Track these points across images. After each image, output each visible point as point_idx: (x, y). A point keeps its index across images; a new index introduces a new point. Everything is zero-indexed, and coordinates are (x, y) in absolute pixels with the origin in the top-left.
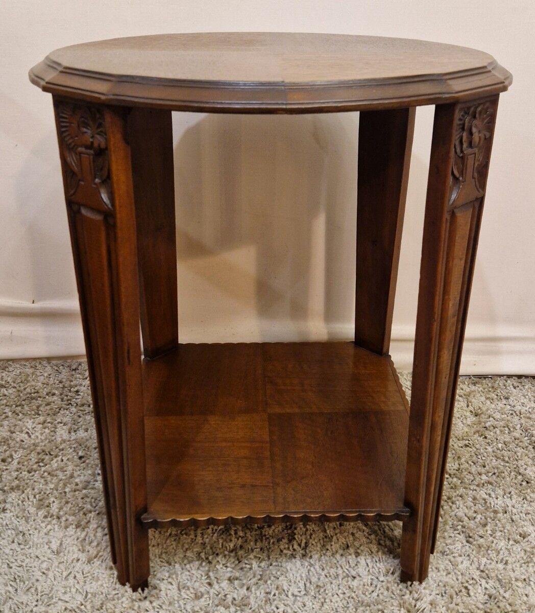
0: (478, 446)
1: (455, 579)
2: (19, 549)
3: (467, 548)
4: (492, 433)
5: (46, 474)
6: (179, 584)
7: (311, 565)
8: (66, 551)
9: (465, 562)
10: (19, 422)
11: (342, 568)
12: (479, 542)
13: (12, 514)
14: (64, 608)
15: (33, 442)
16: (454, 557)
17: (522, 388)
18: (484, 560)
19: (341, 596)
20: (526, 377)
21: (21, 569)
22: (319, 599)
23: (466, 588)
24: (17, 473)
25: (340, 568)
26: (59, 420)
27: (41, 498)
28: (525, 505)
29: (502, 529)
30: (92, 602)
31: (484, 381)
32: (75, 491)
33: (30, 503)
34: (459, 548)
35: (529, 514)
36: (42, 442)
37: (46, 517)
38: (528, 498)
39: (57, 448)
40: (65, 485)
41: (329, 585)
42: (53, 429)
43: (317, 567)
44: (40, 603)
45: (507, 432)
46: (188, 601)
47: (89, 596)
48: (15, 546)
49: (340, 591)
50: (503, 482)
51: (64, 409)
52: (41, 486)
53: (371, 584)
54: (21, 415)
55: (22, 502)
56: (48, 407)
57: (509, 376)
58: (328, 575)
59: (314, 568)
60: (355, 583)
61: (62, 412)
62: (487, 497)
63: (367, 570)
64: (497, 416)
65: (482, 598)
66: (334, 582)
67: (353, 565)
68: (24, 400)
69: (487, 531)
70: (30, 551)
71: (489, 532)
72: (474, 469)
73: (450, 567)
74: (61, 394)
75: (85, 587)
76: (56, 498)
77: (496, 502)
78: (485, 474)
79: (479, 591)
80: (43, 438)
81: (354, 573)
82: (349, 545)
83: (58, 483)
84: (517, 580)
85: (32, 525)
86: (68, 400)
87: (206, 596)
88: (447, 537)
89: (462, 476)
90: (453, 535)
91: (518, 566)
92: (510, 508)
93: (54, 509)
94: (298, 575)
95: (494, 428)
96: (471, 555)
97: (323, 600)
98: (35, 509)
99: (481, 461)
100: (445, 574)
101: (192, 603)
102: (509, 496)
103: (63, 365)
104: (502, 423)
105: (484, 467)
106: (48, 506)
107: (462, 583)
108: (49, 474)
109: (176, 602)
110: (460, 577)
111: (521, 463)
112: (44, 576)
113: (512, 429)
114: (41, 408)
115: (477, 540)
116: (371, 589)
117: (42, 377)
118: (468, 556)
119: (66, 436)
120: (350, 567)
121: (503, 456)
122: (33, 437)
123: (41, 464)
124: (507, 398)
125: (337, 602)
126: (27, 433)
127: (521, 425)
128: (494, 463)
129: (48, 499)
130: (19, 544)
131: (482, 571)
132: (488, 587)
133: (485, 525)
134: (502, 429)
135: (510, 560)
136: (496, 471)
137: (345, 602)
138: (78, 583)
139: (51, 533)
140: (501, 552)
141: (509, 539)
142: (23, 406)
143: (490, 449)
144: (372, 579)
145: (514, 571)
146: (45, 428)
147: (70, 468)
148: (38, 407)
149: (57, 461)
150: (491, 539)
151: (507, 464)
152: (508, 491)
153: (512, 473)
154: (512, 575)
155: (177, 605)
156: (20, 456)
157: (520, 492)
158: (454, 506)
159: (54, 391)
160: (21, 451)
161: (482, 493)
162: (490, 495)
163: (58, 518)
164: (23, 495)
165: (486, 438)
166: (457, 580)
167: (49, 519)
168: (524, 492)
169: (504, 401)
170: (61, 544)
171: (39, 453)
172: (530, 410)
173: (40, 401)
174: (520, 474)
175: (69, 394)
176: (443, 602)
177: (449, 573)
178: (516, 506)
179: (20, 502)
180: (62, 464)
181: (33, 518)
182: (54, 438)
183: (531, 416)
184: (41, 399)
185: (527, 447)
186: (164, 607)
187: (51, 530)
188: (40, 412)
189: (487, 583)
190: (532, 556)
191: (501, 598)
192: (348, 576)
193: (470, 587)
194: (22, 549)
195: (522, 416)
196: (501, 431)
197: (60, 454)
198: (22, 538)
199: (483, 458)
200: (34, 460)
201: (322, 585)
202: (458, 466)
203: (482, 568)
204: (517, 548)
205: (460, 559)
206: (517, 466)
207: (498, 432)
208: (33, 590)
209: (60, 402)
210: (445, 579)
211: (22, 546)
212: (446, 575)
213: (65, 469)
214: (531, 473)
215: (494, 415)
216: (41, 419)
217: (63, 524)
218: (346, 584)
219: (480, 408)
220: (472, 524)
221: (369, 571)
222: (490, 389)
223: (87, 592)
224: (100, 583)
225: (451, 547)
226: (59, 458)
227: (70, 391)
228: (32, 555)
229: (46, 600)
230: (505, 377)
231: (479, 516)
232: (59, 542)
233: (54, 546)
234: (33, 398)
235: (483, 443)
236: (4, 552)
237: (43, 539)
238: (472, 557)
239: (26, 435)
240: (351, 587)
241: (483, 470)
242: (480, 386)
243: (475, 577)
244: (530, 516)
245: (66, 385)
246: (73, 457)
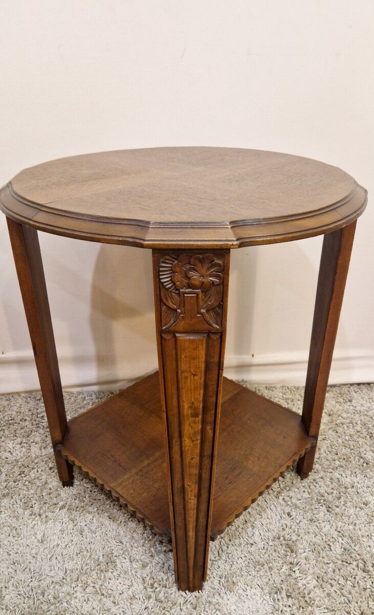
0: (332, 439)
2: (14, 541)
3: (328, 516)
4: (341, 429)
5: (27, 483)
6: (130, 558)
8: (49, 540)
9: (327, 526)
10: (3, 444)
11: (243, 538)
12: (336, 512)
13: (6, 515)
14: (51, 582)
15: (14, 458)
16: (319, 523)
17: (361, 392)
18: (340, 524)
19: (244, 558)
20: (364, 384)
21: (17, 555)
22: (229, 562)
23: (329, 545)
24: (5, 483)
25: (242, 539)
26: (32, 440)
27: (26, 501)
28: (366, 481)
29: (351, 500)
30: (70, 576)
31: (334, 389)
32: (50, 494)
33: (18, 506)
34: (323, 516)
35: (369, 487)
36: (21, 458)
37: (31, 515)
38: (368, 476)
39: (33, 462)
40: (42, 490)
41: (235, 551)
42: (28, 448)
43: (226, 539)
44: (34, 579)
45: (351, 427)
46: (138, 569)
47: (68, 572)
48: (11, 538)
49: (243, 555)
50: (350, 465)
51: (35, 431)
52: (24, 492)
53: (264, 548)
54: (3, 437)
55: (12, 505)
56: (23, 431)
57: (352, 385)
58: (234, 544)
59: (224, 540)
60: (253, 549)
61: (33, 434)
62: (339, 477)
63: (260, 537)
64: (345, 415)
65: (339, 551)
66: (238, 549)
67: (250, 535)
68: (5, 426)
69: (341, 502)
70: (22, 541)
71: (343, 503)
72: (330, 457)
74: (31, 420)
75: (64, 566)
76: (36, 501)
77: (346, 480)
78: (338, 460)
79: (338, 546)
80: (22, 455)
81: (251, 541)
83: (37, 489)
84: (363, 536)
85: (21, 522)
86: (37, 424)
87: (150, 565)
88: (314, 509)
89: (322, 463)
90: (318, 507)
91: (363, 526)
92: (356, 485)
93: (36, 509)
95: (342, 424)
96: (331, 521)
97: (231, 563)
98: (22, 510)
99: (335, 451)
100: (314, 536)
101: (141, 571)
102: (355, 475)
103: (30, 397)
104: (348, 421)
105: (337, 454)
106: (31, 507)
107: (326, 542)
108: (29, 482)
109: (130, 571)
110: (324, 538)
111: (362, 449)
112: (34, 559)
113: (355, 425)
114: (18, 432)
115: (334, 510)
116: (264, 551)
117: (15, 407)
118: (329, 521)
119: (38, 452)
120: (248, 537)
121: (349, 445)
122: (14, 454)
123: (23, 475)
124: (350, 401)
125: (241, 563)
126: (10, 451)
127: (361, 420)
128: (344, 451)
129: (31, 501)
130: (14, 537)
131: (339, 532)
132: (343, 543)
133: (340, 498)
134: (348, 425)
135: (357, 522)
136: (345, 457)
137: (247, 563)
138: (59, 562)
139: (36, 527)
140: (351, 517)
141: (356, 507)
142: (4, 430)
143: (340, 441)
144: (264, 544)
145: (360, 530)
146: (22, 447)
147: (44, 477)
148: (15, 431)
149: (34, 472)
150: (344, 507)
151: (352, 451)
152: (354, 471)
153: (357, 458)
154: (360, 533)
155: (130, 574)
156: (6, 470)
157: (363, 471)
158: (317, 486)
159: (26, 418)
160: (7, 466)
161: (336, 474)
162: (341, 475)
163: (40, 515)
164: (13, 500)
165: (337, 432)
166: (322, 539)
167: (33, 517)
168: (365, 472)
169: (349, 403)
170: (44, 535)
171: (20, 467)
172: (367, 409)
173: (16, 426)
174: (362, 458)
175: (37, 419)
176: (314, 557)
177: (317, 535)
178: (360, 482)
179: (11, 505)
180: (38, 475)
181: (21, 517)
182: (29, 454)
183: (368, 414)
184: (17, 424)
185: (366, 437)
186: (121, 576)
187: (35, 524)
188: (17, 435)
189: (343, 540)
190: (372, 518)
191: (352, 551)
192: (247, 544)
193: (331, 544)
194: (16, 540)
195: (361, 414)
196: (348, 427)
197: (36, 467)
198: (15, 532)
199: (336, 448)
200: (17, 473)
201: (230, 552)
202: (319, 455)
203: (339, 529)
204: (362, 513)
205: (323, 524)
206: (360, 452)
207: (345, 427)
208: (27, 570)
209: (31, 426)
210: (314, 540)
211: (16, 538)
212: (315, 537)
213: (40, 478)
214: (369, 457)
215: (342, 415)
216: (19, 440)
217: (44, 520)
219: (332, 410)
220: (330, 498)
221: (262, 538)
222: (339, 395)
223: (66, 569)
224: (75, 562)
225: (317, 516)
226: (36, 470)
227: (37, 417)
228: (24, 544)
229: (38, 577)
230: (349, 385)
231: (335, 492)
232: (42, 534)
233: (39, 537)
234: (10, 424)
235: (335, 436)
236: (4, 544)
237: (30, 531)
238: (332, 522)
239: (9, 454)
240: (250, 551)
241: (336, 457)
242: (331, 393)
243: (334, 536)
244: (369, 489)
245: (34, 413)
246: (46, 469)
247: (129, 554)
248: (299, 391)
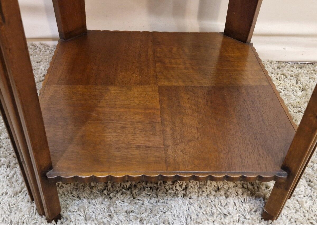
1: (303, 216)
3: (310, 191)
6: (86, 216)
7: (191, 204)
9: (308, 202)
11: (216, 207)
16: (300, 198)
25: (214, 208)
31: (307, 66)
34: (303, 190)
41: (205, 221)
43: (196, 206)
53: (239, 220)
58: (205, 213)
59: (193, 206)
63: (235, 208)
66: (210, 219)
67: (224, 204)
73: (298, 206)
75: (9, 217)
81: (225, 212)
82: (220, 188)
94: (181, 212)
96: (313, 196)
100: (294, 211)
107: (309, 220)
110: (307, 215)
120: (221, 206)
138: (5, 213)
144: (239, 216)
166: (305, 216)
177: (298, 211)
192: (221, 214)
201: (200, 221)
205: (305, 199)
210: (295, 216)
212: (296, 212)
218: (220, 221)
219: (306, 85)
220: (311, 171)
222: (312, 72)
223: (11, 220)
224: (22, 214)
242: (305, 69)
247: (84, 211)
248: (272, 65)
